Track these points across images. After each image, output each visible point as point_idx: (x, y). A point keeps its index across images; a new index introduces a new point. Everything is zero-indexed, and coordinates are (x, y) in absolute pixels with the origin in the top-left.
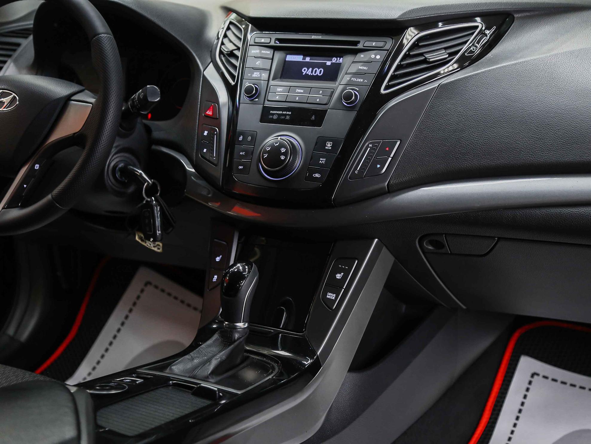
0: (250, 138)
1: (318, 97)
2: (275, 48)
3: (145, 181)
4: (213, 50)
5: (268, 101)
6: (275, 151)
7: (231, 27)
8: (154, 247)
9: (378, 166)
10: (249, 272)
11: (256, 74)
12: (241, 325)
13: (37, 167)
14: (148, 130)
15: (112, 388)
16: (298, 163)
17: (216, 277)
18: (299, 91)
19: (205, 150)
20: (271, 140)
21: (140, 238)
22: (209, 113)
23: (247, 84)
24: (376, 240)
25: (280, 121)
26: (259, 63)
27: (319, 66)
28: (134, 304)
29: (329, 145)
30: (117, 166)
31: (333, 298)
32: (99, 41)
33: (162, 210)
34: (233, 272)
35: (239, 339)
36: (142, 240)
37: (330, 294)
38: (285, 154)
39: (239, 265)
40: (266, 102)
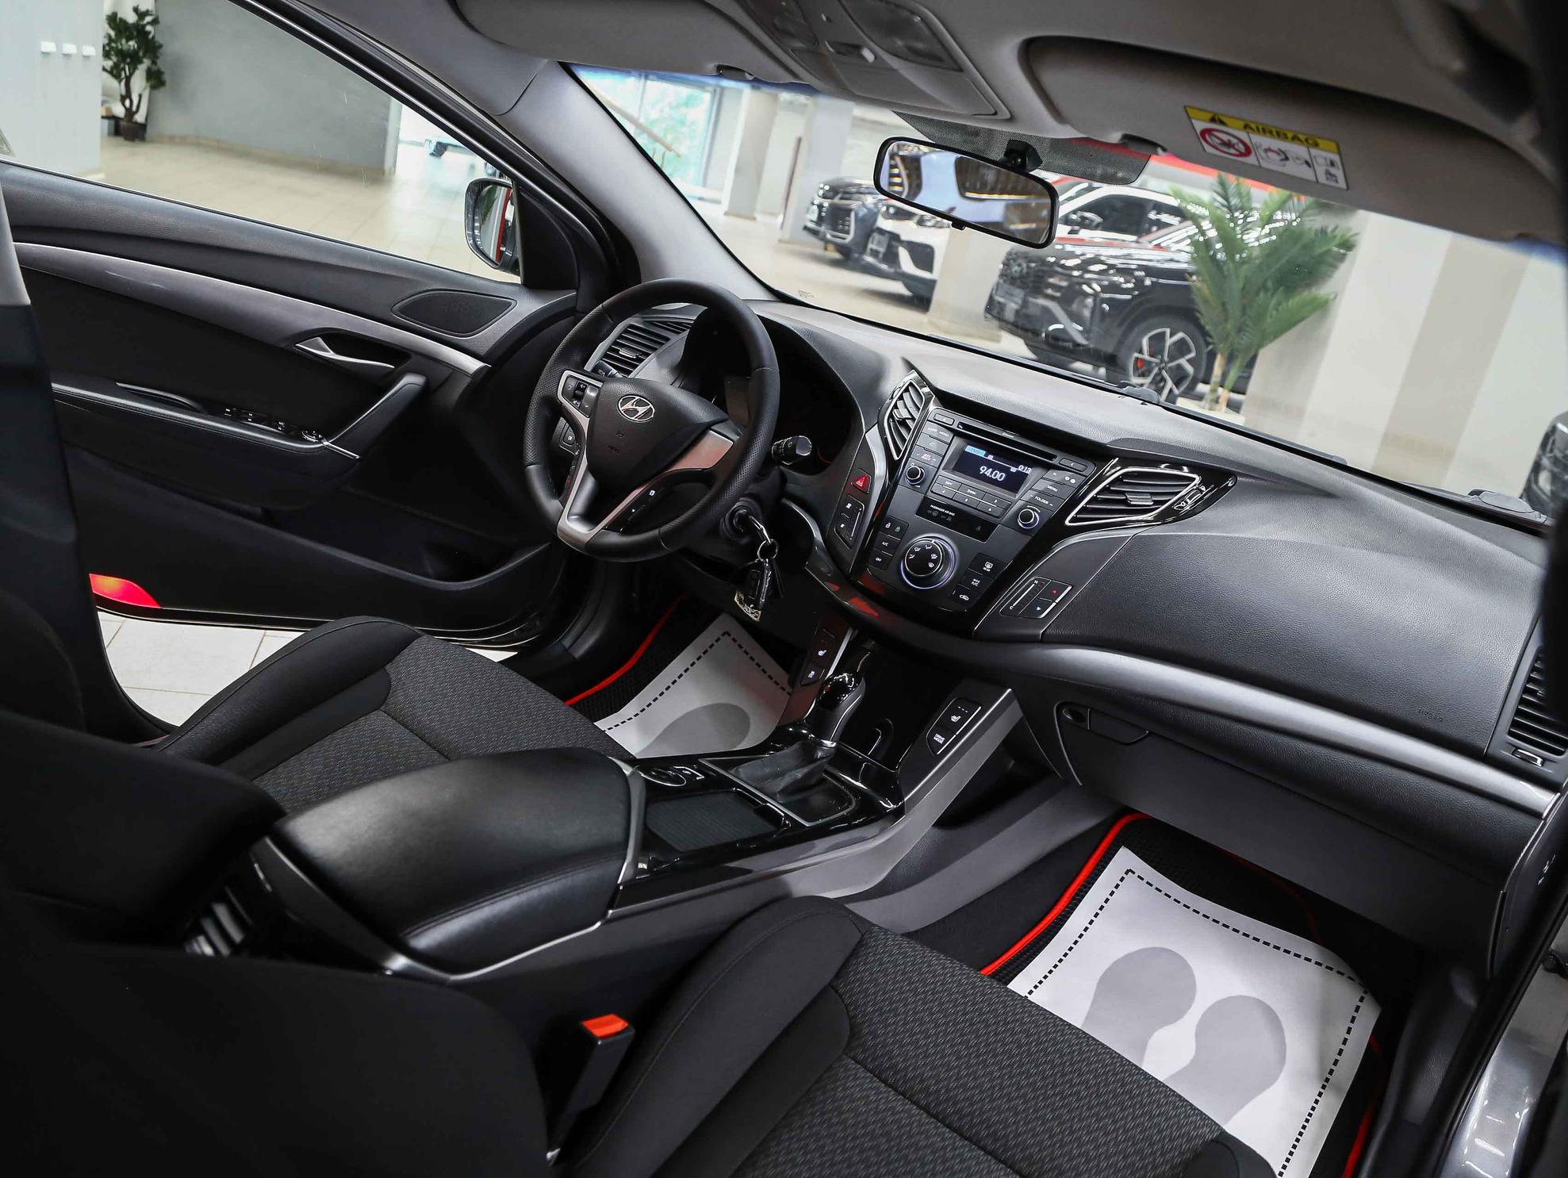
0: (898, 528)
1: (991, 507)
2: (956, 433)
3: (764, 538)
4: (883, 411)
5: (932, 492)
6: (924, 555)
7: (910, 388)
8: (752, 613)
9: (1038, 609)
10: (855, 686)
11: (926, 457)
12: (828, 743)
13: (652, 493)
14: (783, 479)
15: (669, 779)
16: (948, 575)
17: (813, 673)
18: (971, 492)
19: (842, 526)
20: (921, 540)
21: (740, 600)
22: (860, 483)
23: (912, 464)
24: (1010, 690)
25: (940, 519)
26: (933, 445)
27: (1002, 469)
28: (705, 652)
29: (988, 566)
30: (737, 511)
31: (941, 742)
32: (762, 375)
33: (773, 576)
34: (838, 681)
35: (822, 758)
36: (741, 603)
37: (938, 736)
38: (935, 562)
39: (845, 674)
40: (929, 493)
